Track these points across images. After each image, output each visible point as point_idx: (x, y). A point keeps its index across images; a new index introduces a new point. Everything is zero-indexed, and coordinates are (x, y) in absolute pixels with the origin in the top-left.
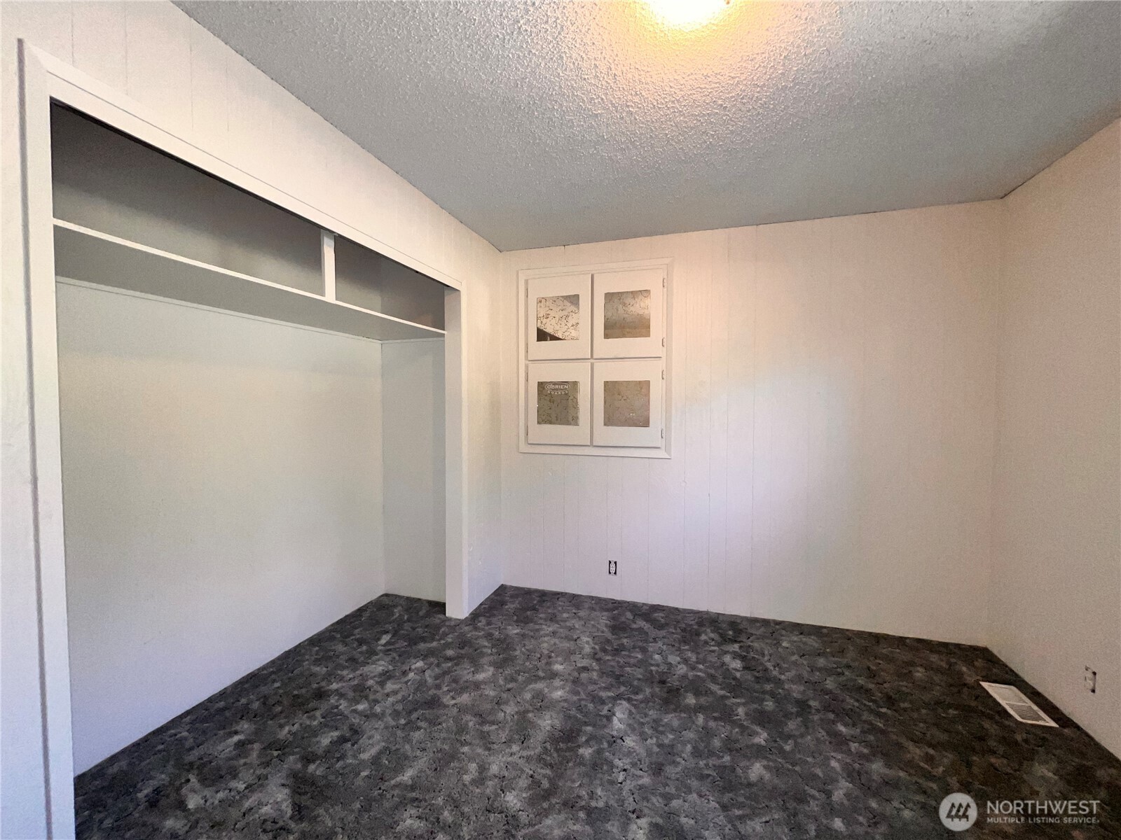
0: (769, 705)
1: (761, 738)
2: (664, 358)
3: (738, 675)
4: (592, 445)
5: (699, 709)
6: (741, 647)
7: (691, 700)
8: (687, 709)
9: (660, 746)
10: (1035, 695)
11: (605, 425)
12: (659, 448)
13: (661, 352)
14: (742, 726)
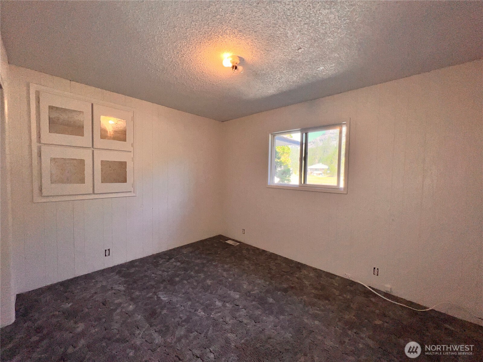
0: (197, 268)
1: (202, 275)
2: (132, 152)
3: (182, 266)
4: (94, 193)
5: (182, 280)
6: (175, 259)
7: (177, 279)
8: (179, 282)
9: (184, 294)
10: (233, 240)
11: (102, 182)
12: (131, 192)
13: (131, 149)
14: (196, 276)
